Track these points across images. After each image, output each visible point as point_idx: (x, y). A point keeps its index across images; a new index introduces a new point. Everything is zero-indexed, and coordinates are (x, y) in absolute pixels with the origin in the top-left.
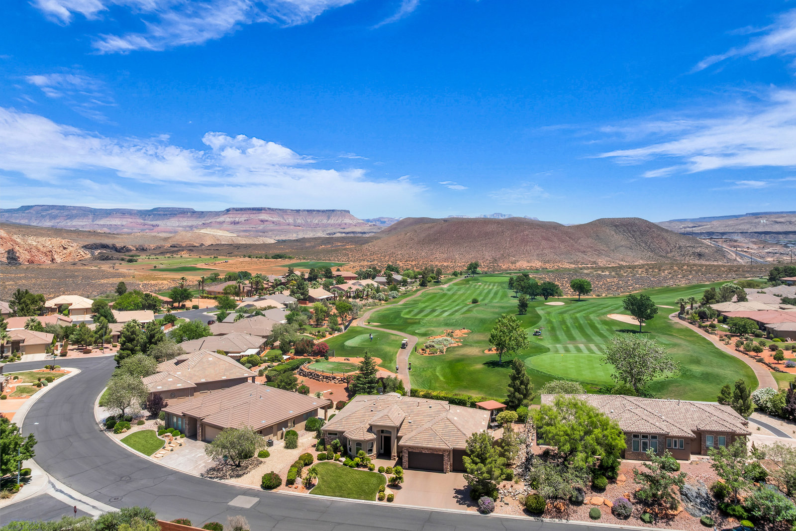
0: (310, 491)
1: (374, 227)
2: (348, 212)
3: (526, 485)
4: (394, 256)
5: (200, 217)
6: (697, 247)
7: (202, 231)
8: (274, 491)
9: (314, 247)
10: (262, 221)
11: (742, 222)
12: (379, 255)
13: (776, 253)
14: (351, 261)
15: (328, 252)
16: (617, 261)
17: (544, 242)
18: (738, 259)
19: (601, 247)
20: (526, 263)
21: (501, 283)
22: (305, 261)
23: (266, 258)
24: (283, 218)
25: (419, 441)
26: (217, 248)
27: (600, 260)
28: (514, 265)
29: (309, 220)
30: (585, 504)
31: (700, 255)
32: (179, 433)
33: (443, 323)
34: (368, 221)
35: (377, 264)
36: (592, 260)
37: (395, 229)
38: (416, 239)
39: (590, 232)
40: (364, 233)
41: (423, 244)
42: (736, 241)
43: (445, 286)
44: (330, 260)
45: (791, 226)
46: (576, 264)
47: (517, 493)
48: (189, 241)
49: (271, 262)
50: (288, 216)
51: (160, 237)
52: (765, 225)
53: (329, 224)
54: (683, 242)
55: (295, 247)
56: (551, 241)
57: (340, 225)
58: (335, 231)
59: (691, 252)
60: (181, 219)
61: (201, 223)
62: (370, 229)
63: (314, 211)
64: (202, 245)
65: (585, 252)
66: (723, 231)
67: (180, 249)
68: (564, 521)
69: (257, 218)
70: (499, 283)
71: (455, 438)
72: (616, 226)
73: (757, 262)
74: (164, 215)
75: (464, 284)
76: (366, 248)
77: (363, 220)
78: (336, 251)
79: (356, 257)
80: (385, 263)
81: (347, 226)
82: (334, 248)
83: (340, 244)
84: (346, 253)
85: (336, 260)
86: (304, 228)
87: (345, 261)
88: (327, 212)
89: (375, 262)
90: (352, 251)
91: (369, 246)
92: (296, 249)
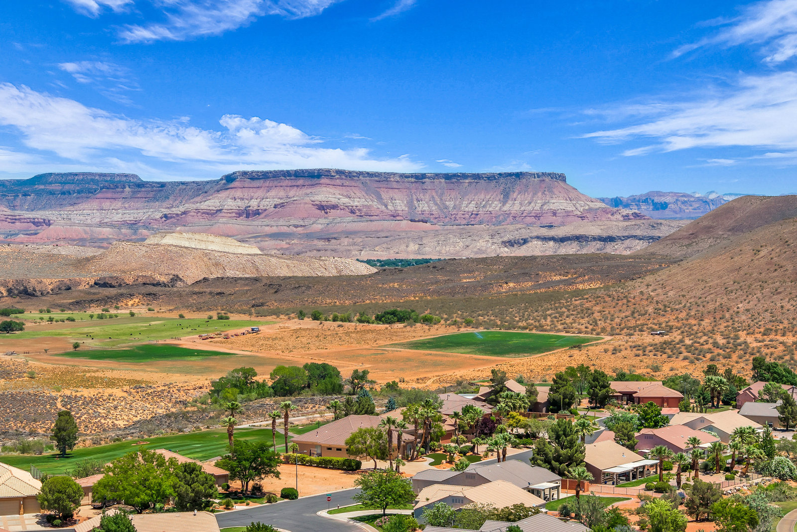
1: (638, 222)
2: (562, 178)
4: (727, 315)
5: (155, 199)
7: (170, 240)
9: (485, 287)
10: (322, 208)
12: (683, 315)
14: (604, 330)
22: (470, 330)
23: (360, 321)
24: (379, 198)
26: (219, 290)
29: (450, 204)
34: (617, 202)
35: (681, 341)
37: (708, 229)
40: (611, 239)
44: (541, 328)
48: (141, 269)
49: (378, 332)
50: (391, 193)
51: (65, 258)
53: (508, 214)
55: (432, 288)
57: (537, 217)
58: (525, 233)
60: (106, 204)
61: (158, 215)
62: (627, 227)
63: (464, 176)
64: (176, 278)
67: (122, 291)
69: (307, 199)
74: (63, 193)
76: (642, 293)
77: (602, 200)
79: (617, 320)
80: (705, 338)
81: (559, 219)
82: (543, 290)
83: (558, 278)
84: (581, 305)
85: (560, 327)
86: (437, 227)
87: (586, 333)
88: (502, 180)
89: (676, 336)
90: (598, 299)
91: (648, 285)
92: (438, 293)
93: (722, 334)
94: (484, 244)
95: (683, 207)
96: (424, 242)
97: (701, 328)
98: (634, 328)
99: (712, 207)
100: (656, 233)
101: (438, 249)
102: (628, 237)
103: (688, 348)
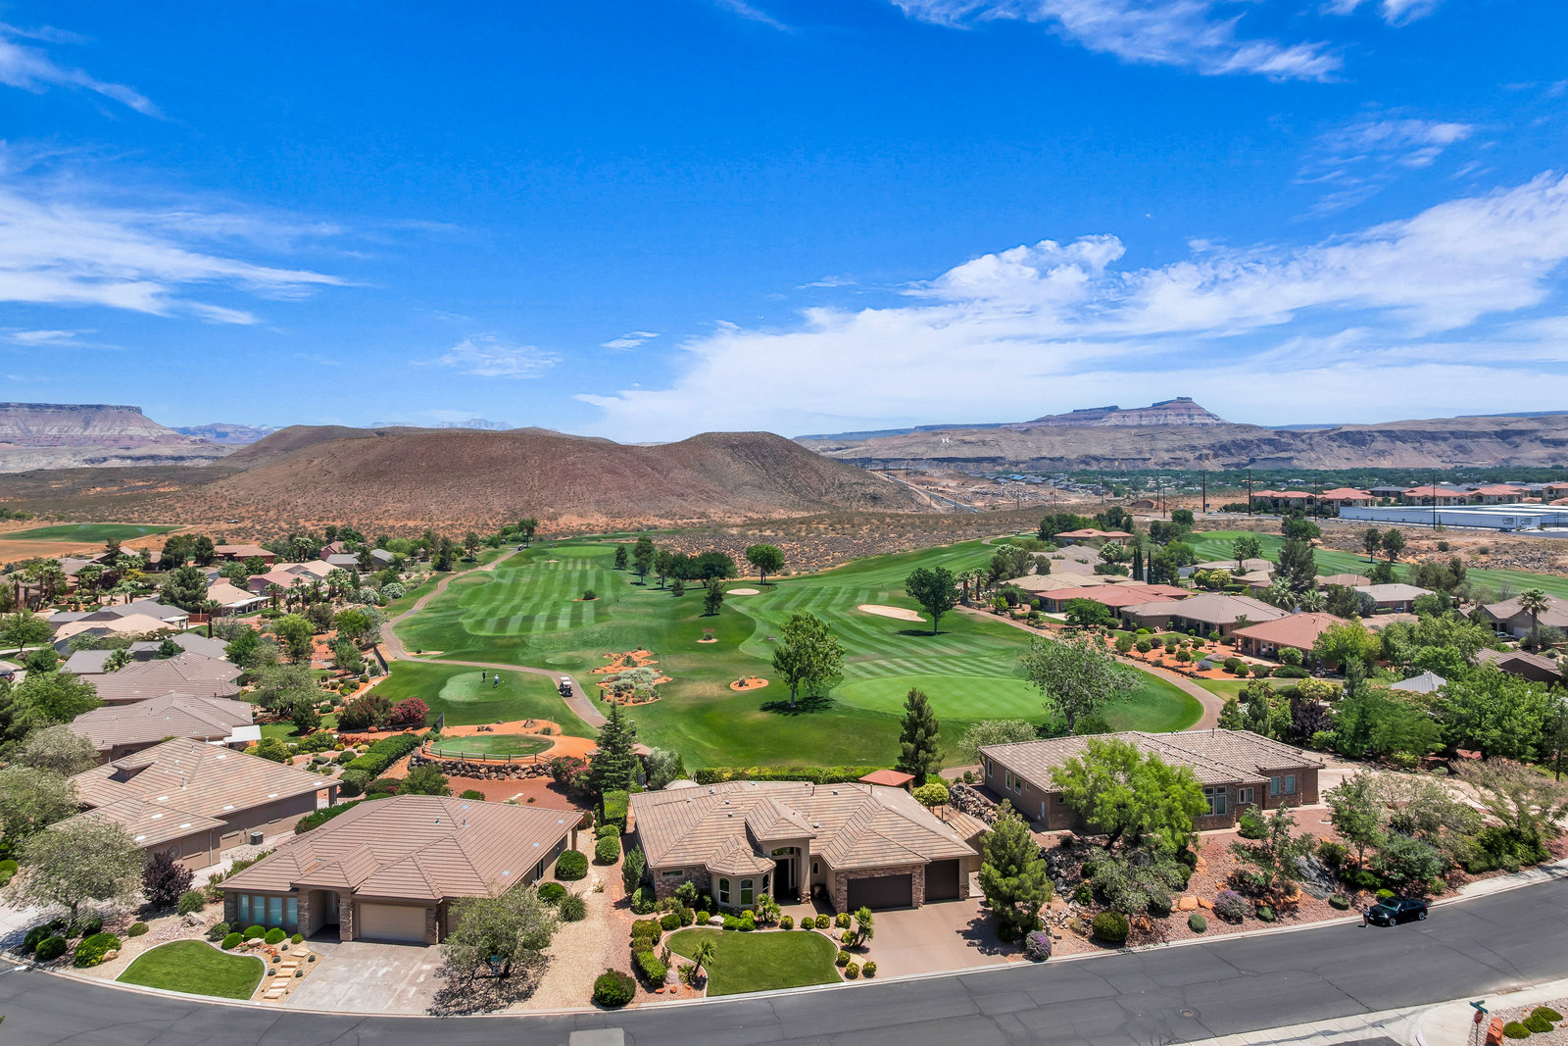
0: (705, 990)
1: (204, 445)
2: (139, 410)
3: (1068, 902)
4: (289, 508)
6: (869, 485)
8: (630, 1007)
9: (73, 491)
11: (913, 441)
12: (253, 508)
13: (986, 494)
14: (186, 521)
15: (118, 502)
16: (742, 511)
17: (606, 478)
18: (933, 504)
19: (711, 486)
20: (576, 517)
21: (596, 559)
22: (62, 523)
25: (864, 856)
27: (712, 510)
28: (554, 523)
29: (34, 429)
30: (1174, 912)
31: (875, 499)
32: (284, 933)
33: (577, 643)
34: (185, 431)
35: (253, 527)
36: (698, 510)
37: (265, 449)
38: (337, 473)
39: (689, 458)
40: (182, 458)
41: (353, 483)
42: (923, 474)
43: (489, 568)
44: (129, 520)
45: (984, 448)
46: (670, 518)
47: (1063, 916)
52: (948, 447)
53: (88, 438)
54: (845, 477)
55: (21, 492)
56: (620, 475)
57: (116, 440)
58: (104, 453)
59: (859, 493)
62: (194, 451)
63: (48, 406)
65: (683, 495)
66: (885, 457)
68: (1163, 945)
70: (592, 558)
71: (921, 842)
72: (733, 447)
73: (962, 509)
75: (524, 563)
76: (217, 493)
77: (173, 429)
78: (135, 498)
79: (197, 513)
80: (272, 524)
81: (136, 443)
82: (128, 493)
83: (141, 484)
84: (164, 503)
85: (148, 519)
86: (20, 447)
87: (171, 523)
88: (83, 410)
89: (248, 523)
90: (178, 499)
91: (221, 488)
92: (28, 496)
93: (285, 521)
94: (66, 461)
95: (241, 436)
96: (8, 459)
97: (268, 518)
98: (212, 518)
99: (264, 436)
100: (220, 454)
101: (22, 465)
102: (196, 457)
103: (258, 532)
